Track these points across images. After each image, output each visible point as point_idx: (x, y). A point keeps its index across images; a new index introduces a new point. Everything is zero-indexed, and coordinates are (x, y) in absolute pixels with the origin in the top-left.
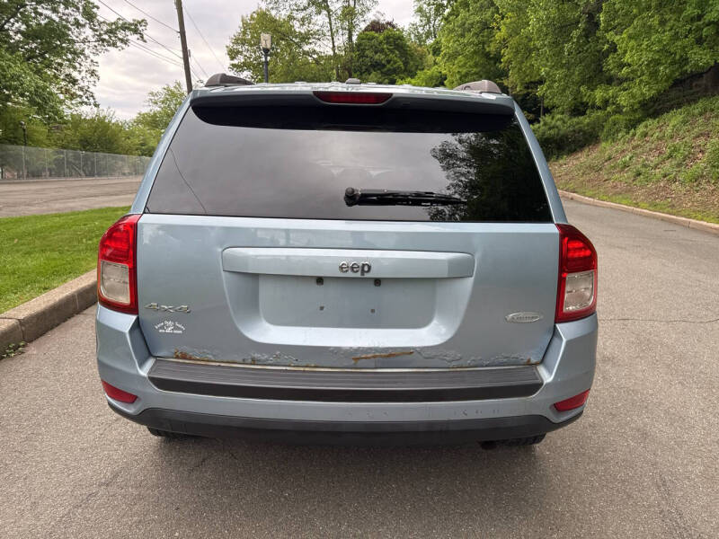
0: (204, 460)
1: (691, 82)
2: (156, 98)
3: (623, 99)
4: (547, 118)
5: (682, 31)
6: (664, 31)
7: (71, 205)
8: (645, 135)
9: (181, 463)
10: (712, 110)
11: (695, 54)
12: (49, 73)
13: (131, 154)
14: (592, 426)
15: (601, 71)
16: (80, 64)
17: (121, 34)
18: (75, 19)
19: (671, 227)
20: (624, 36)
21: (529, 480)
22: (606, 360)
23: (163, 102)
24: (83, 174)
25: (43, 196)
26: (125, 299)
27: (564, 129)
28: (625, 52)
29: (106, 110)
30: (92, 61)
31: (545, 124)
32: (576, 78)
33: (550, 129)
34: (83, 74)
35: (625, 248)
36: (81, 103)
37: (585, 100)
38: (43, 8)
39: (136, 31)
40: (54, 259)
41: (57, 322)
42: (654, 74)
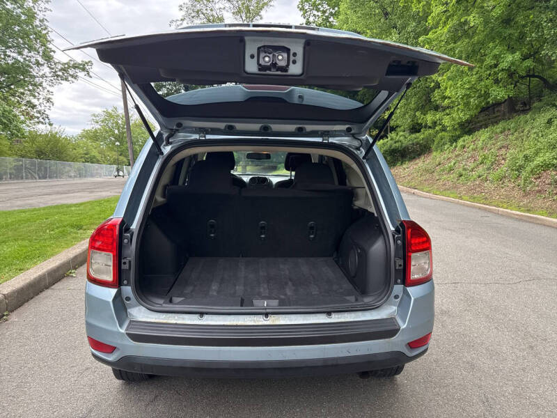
0: (156, 397)
1: (494, 109)
2: (97, 118)
3: (447, 121)
4: (393, 135)
5: (484, 75)
6: (472, 75)
7: (30, 202)
8: (464, 147)
9: (139, 400)
10: (509, 129)
11: (494, 91)
12: (13, 99)
13: (77, 161)
14: (436, 361)
15: (430, 101)
16: (39, 94)
17: (71, 72)
18: (36, 60)
19: (486, 214)
20: (444, 77)
21: (393, 402)
22: (443, 313)
23: (102, 122)
24: (37, 177)
25: (6, 195)
26: (109, 278)
27: (406, 143)
28: (446, 88)
29: (57, 127)
30: (48, 91)
31: (392, 139)
32: (412, 106)
33: (395, 142)
34: (41, 101)
35: (454, 231)
36: (38, 123)
37: (419, 121)
38: (11, 51)
39: (84, 69)
40: (26, 246)
41: (32, 295)
42: (467, 104)
